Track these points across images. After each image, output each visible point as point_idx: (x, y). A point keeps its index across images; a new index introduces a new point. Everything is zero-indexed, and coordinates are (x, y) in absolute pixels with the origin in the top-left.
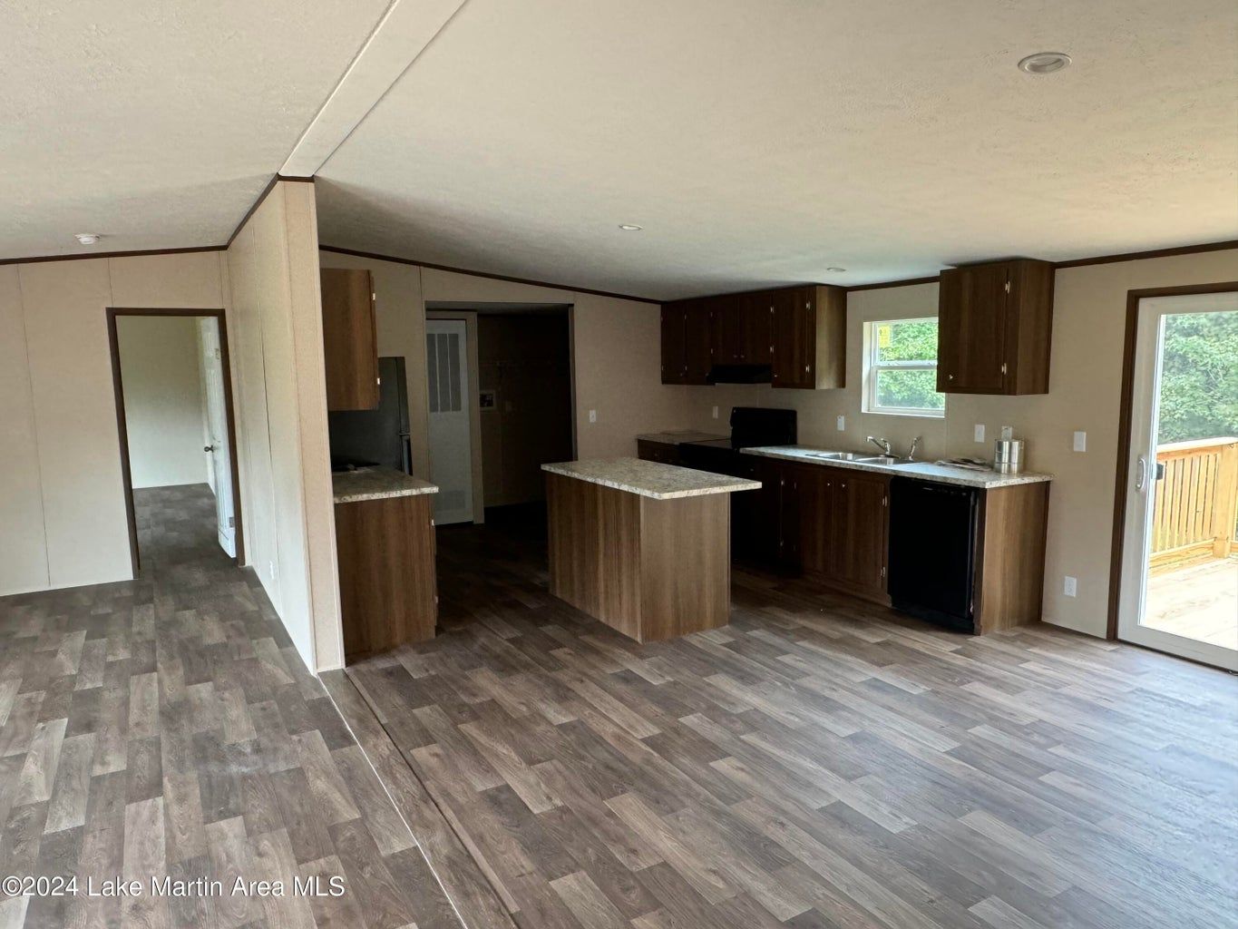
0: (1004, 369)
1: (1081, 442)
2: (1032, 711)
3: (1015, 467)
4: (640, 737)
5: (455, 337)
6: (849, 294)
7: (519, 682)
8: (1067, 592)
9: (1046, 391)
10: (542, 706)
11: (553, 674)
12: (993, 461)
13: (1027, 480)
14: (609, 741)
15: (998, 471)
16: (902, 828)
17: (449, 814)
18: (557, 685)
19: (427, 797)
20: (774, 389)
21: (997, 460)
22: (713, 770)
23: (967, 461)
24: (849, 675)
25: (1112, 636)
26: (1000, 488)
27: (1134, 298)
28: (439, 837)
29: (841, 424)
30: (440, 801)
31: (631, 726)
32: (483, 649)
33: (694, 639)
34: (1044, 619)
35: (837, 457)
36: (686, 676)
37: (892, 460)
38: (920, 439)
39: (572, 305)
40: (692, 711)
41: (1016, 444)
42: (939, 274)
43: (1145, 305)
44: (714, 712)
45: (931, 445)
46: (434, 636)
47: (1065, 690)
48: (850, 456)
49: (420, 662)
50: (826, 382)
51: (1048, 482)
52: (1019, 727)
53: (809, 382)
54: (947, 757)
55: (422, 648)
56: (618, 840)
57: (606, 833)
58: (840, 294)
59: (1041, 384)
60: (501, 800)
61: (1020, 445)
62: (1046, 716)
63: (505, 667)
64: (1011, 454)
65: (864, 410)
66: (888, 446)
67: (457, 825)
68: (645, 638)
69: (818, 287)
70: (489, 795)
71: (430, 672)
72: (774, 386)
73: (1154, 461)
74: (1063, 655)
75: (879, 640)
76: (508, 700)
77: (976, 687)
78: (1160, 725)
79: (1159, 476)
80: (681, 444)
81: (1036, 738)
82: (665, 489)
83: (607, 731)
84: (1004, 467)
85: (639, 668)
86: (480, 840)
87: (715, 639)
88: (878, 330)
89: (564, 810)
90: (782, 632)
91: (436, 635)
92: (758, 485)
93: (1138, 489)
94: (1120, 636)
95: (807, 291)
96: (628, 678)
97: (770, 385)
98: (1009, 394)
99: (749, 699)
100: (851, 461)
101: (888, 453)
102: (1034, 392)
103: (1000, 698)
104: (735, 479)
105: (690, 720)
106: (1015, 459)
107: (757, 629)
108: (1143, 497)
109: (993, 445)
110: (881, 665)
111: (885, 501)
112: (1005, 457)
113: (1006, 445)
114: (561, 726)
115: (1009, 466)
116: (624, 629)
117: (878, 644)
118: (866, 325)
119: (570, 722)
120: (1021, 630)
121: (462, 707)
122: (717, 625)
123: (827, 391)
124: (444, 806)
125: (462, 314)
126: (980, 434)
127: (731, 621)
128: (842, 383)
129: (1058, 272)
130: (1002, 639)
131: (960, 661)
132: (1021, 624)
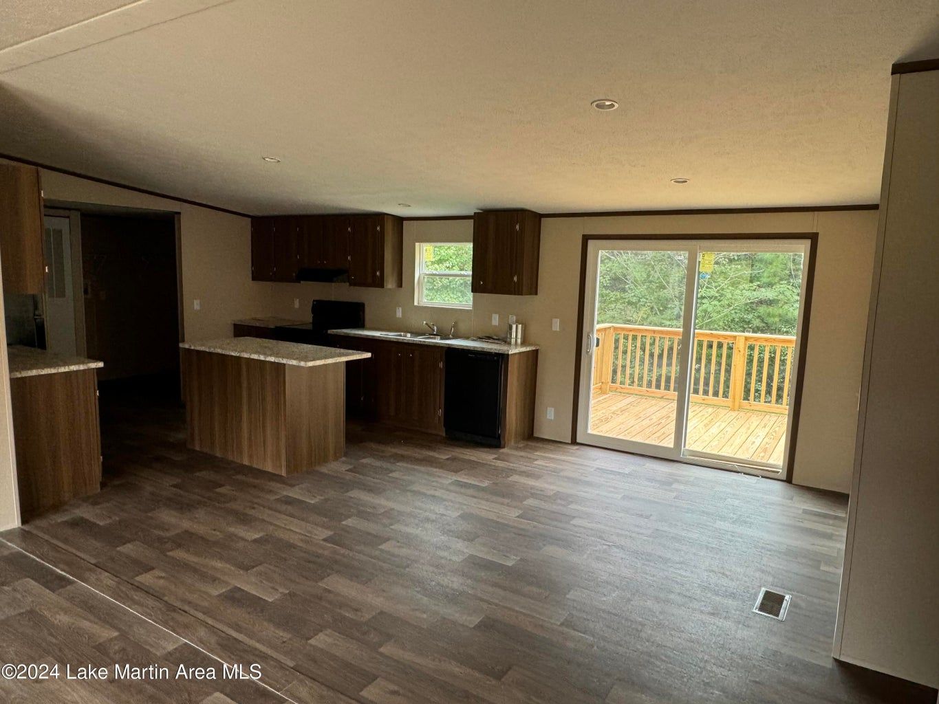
0: (515, 279)
1: (556, 325)
2: (552, 487)
3: (519, 341)
4: (321, 538)
5: (59, 233)
6: (404, 222)
7: (201, 513)
8: (548, 417)
9: (536, 294)
10: (232, 529)
11: (228, 505)
12: (507, 337)
13: (528, 349)
14: (299, 544)
15: (510, 344)
16: (513, 563)
17: (200, 615)
18: (235, 513)
19: (173, 609)
20: (352, 287)
21: (509, 336)
22: (382, 550)
23: (489, 338)
24: (440, 480)
25: (574, 442)
26: (515, 354)
27: (586, 239)
28: (202, 632)
29: (399, 314)
30: (186, 608)
31: (309, 532)
32: (153, 494)
33: (324, 469)
34: (536, 435)
35: (401, 336)
36: (331, 494)
37: (439, 337)
38: (456, 323)
39: (179, 213)
40: (349, 517)
41: (520, 326)
42: (473, 214)
43: (591, 243)
44: (362, 514)
45: (463, 327)
46: (99, 490)
47: (562, 474)
48: (409, 335)
49: (98, 511)
50: (390, 284)
51: (537, 351)
52: (549, 497)
53: (379, 283)
54: (519, 519)
55: (94, 501)
56: (341, 605)
57: (330, 602)
58: (399, 221)
59: (534, 290)
60: (236, 598)
61: (522, 328)
62: (560, 489)
63: (183, 507)
64: (517, 333)
65: (416, 304)
66: (435, 328)
67: (210, 621)
68: (288, 472)
69: (386, 216)
70: (226, 597)
71: (113, 518)
72: (350, 285)
73: (595, 336)
74: (553, 454)
75: (447, 457)
76: (201, 529)
77: (515, 478)
78: (616, 486)
79: (598, 345)
80: (276, 327)
81: (559, 501)
82: (306, 359)
83: (295, 539)
84: (513, 341)
85: (294, 493)
86: (238, 628)
87: (338, 467)
88: (425, 249)
89: (292, 595)
90: (382, 458)
91: (101, 489)
92: (368, 355)
93: (587, 352)
94: (578, 441)
95: (379, 218)
96: (289, 501)
97: (348, 284)
98: (519, 294)
99: (382, 502)
100: (408, 337)
101: (435, 333)
102: (531, 294)
103: (531, 482)
104: (350, 351)
105: (349, 522)
106: (519, 336)
107: (364, 458)
108: (591, 357)
109: (506, 327)
110: (456, 471)
111: (441, 365)
112: (514, 335)
113: (514, 327)
114: (255, 541)
115: (516, 340)
116: (269, 468)
117: (448, 459)
118: (417, 244)
119: (261, 537)
120: (526, 443)
121: (160, 540)
122: (336, 458)
123: (390, 289)
124: (192, 611)
125: (66, 213)
126: (495, 320)
127: (346, 455)
128: (400, 285)
129: (543, 220)
130: (517, 449)
131: (499, 464)
132: (524, 439)
